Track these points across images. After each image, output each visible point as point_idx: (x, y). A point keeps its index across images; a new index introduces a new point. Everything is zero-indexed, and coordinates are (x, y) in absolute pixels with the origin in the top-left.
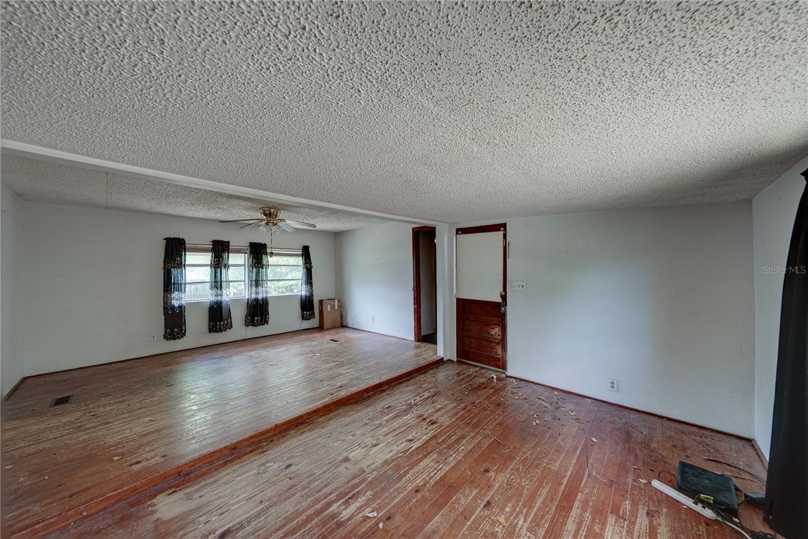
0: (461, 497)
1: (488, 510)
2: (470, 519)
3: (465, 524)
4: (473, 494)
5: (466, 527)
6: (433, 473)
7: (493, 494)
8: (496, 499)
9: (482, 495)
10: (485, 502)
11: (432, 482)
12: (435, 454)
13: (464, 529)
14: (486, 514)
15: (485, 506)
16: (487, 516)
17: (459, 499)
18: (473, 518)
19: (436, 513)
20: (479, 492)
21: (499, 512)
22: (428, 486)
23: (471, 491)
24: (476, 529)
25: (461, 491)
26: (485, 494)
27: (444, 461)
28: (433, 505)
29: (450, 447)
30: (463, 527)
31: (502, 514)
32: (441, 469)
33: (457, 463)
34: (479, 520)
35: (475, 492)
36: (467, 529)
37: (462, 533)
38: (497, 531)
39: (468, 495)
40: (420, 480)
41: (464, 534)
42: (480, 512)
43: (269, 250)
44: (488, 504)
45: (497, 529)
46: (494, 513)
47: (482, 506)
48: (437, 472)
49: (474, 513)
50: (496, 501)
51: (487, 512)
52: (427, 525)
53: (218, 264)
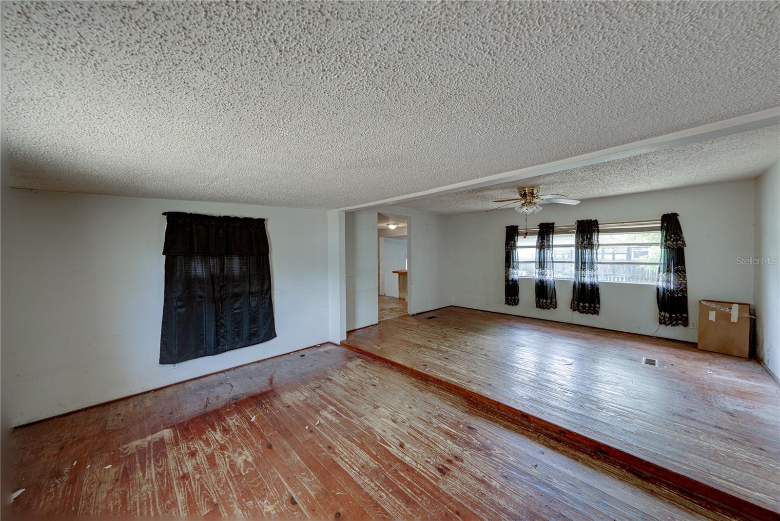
0: (311, 479)
1: (286, 500)
2: (287, 482)
3: (283, 476)
4: (310, 491)
5: (280, 477)
6: (348, 461)
7: (302, 512)
8: (295, 513)
9: (306, 499)
10: (296, 500)
11: (337, 459)
12: (375, 466)
13: (279, 475)
14: (284, 497)
15: (292, 499)
16: (281, 498)
17: (309, 477)
18: (286, 484)
19: (302, 459)
20: (311, 498)
21: (280, 510)
22: (333, 455)
23: (314, 490)
24: (275, 484)
25: (319, 481)
26: (306, 503)
27: (362, 472)
28: (311, 457)
29: (387, 481)
30: (281, 475)
31: (277, 513)
32: (351, 467)
33: (359, 485)
34: (281, 489)
35: (312, 494)
36: (278, 477)
37: (278, 473)
38: (263, 501)
39: (310, 486)
40: (342, 450)
41: (276, 474)
42: (288, 492)
43: (601, 227)
44: (293, 502)
45: (265, 502)
46: (282, 505)
47: (294, 496)
48: (348, 464)
49: (289, 486)
50: (293, 511)
51: (285, 498)
52: (296, 452)
53: (543, 246)
